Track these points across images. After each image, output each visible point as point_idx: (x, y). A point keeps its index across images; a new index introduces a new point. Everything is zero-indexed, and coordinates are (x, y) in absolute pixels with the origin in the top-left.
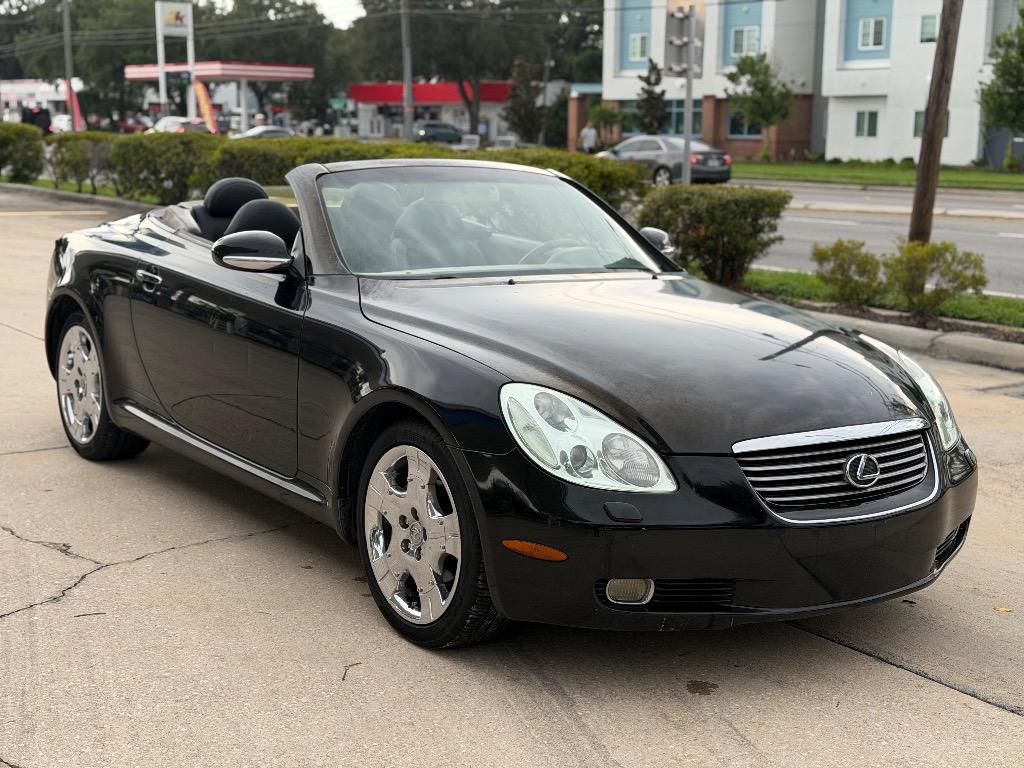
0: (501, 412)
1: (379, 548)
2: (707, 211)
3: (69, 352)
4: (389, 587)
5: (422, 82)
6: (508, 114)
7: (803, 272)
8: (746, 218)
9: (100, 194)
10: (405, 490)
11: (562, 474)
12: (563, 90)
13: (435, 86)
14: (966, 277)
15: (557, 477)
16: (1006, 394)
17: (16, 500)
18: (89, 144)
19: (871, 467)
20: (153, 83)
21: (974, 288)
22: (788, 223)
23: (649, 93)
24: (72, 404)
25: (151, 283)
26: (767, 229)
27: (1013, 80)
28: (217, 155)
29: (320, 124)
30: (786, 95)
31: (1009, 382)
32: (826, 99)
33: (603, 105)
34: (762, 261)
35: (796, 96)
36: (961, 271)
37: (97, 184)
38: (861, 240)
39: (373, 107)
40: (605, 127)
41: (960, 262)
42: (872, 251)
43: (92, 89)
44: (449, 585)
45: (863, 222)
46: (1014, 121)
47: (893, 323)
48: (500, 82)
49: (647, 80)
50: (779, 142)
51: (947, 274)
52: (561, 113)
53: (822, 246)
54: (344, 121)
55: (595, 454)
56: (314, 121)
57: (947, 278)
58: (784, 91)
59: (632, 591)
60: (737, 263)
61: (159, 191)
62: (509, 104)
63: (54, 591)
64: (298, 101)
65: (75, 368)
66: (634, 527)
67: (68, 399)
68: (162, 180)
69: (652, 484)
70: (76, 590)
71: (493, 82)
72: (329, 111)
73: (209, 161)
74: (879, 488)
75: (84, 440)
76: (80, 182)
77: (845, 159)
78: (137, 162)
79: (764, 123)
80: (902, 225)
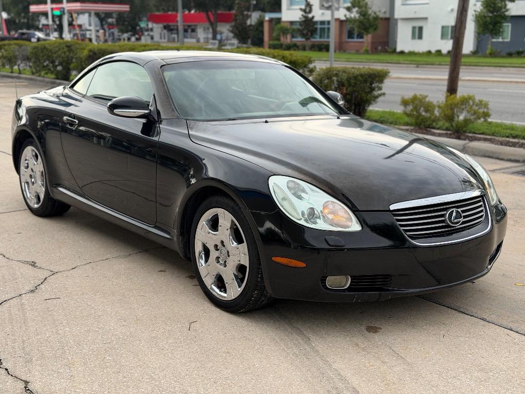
0: (270, 191)
1: (203, 262)
2: (347, 80)
3: (26, 160)
4: (209, 281)
5: (187, 12)
6: (233, 29)
7: (392, 110)
8: (366, 83)
9: (24, 74)
10: (217, 231)
11: (302, 222)
12: (260, 16)
13: (192, 14)
14: (479, 113)
15: (300, 224)
16: (504, 173)
17: (3, 238)
18: (17, 47)
19: (459, 216)
20: (45, 14)
21: (484, 118)
22: (387, 86)
23: (306, 17)
24: (28, 187)
25: (72, 124)
26: (376, 89)
27: (492, 9)
28: (86, 53)
29: (133, 35)
30: (376, 18)
31: (504, 167)
32: (397, 20)
33: (282, 24)
34: (375, 105)
35: (382, 19)
36: (477, 110)
37: (21, 68)
38: (426, 94)
39: (161, 25)
40: (283, 36)
41: (477, 105)
42: (432, 100)
43: (12, 18)
44: (242, 280)
45: (419, 84)
46: (492, 30)
47: (443, 137)
48: (227, 12)
49: (304, 11)
50: (373, 43)
51: (470, 111)
52: (260, 29)
53: (406, 97)
54: (146, 33)
55: (319, 212)
56: (130, 33)
57: (470, 113)
58: (375, 16)
59: (339, 282)
60: (362, 107)
61: (55, 72)
62: (233, 24)
63: (31, 287)
64: (121, 23)
65: (29, 169)
66: (339, 249)
67: (26, 185)
68: (56, 66)
69: (349, 227)
70: (42, 286)
71: (224, 12)
72: (138, 28)
73: (82, 56)
74: (463, 226)
75: (36, 206)
76: (12, 68)
77: (406, 51)
78: (43, 56)
79: (365, 33)
80: (443, 85)
